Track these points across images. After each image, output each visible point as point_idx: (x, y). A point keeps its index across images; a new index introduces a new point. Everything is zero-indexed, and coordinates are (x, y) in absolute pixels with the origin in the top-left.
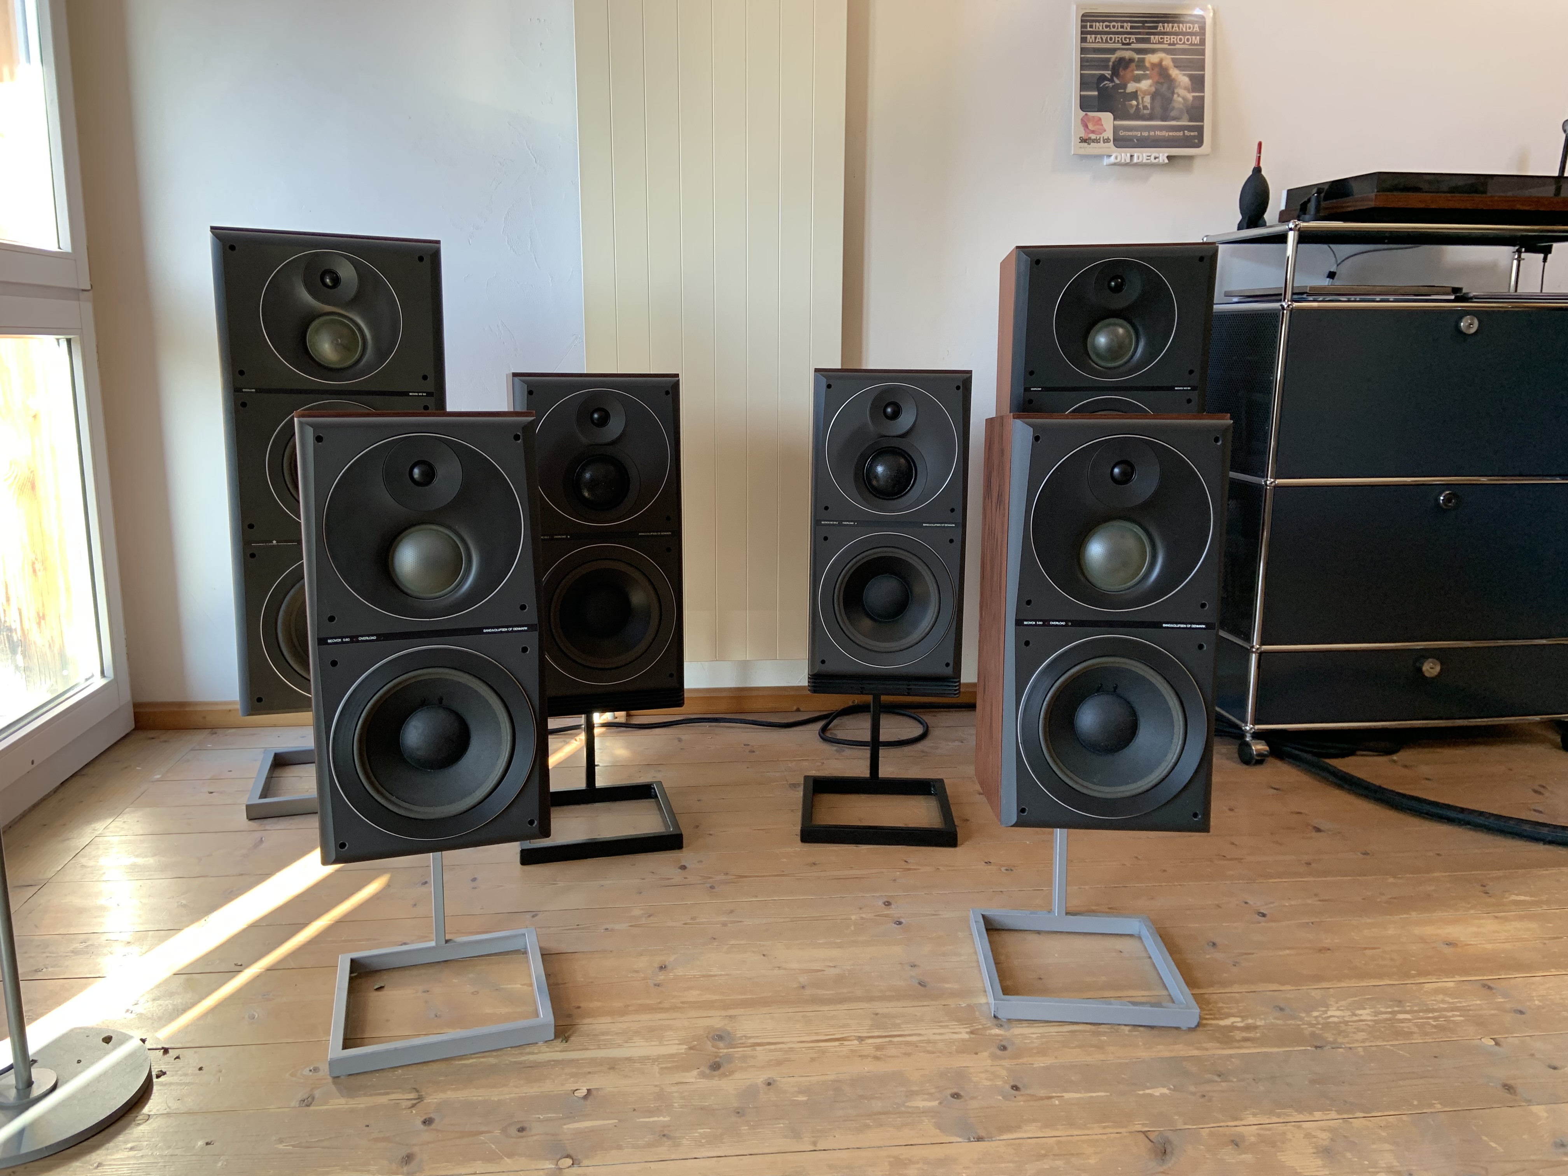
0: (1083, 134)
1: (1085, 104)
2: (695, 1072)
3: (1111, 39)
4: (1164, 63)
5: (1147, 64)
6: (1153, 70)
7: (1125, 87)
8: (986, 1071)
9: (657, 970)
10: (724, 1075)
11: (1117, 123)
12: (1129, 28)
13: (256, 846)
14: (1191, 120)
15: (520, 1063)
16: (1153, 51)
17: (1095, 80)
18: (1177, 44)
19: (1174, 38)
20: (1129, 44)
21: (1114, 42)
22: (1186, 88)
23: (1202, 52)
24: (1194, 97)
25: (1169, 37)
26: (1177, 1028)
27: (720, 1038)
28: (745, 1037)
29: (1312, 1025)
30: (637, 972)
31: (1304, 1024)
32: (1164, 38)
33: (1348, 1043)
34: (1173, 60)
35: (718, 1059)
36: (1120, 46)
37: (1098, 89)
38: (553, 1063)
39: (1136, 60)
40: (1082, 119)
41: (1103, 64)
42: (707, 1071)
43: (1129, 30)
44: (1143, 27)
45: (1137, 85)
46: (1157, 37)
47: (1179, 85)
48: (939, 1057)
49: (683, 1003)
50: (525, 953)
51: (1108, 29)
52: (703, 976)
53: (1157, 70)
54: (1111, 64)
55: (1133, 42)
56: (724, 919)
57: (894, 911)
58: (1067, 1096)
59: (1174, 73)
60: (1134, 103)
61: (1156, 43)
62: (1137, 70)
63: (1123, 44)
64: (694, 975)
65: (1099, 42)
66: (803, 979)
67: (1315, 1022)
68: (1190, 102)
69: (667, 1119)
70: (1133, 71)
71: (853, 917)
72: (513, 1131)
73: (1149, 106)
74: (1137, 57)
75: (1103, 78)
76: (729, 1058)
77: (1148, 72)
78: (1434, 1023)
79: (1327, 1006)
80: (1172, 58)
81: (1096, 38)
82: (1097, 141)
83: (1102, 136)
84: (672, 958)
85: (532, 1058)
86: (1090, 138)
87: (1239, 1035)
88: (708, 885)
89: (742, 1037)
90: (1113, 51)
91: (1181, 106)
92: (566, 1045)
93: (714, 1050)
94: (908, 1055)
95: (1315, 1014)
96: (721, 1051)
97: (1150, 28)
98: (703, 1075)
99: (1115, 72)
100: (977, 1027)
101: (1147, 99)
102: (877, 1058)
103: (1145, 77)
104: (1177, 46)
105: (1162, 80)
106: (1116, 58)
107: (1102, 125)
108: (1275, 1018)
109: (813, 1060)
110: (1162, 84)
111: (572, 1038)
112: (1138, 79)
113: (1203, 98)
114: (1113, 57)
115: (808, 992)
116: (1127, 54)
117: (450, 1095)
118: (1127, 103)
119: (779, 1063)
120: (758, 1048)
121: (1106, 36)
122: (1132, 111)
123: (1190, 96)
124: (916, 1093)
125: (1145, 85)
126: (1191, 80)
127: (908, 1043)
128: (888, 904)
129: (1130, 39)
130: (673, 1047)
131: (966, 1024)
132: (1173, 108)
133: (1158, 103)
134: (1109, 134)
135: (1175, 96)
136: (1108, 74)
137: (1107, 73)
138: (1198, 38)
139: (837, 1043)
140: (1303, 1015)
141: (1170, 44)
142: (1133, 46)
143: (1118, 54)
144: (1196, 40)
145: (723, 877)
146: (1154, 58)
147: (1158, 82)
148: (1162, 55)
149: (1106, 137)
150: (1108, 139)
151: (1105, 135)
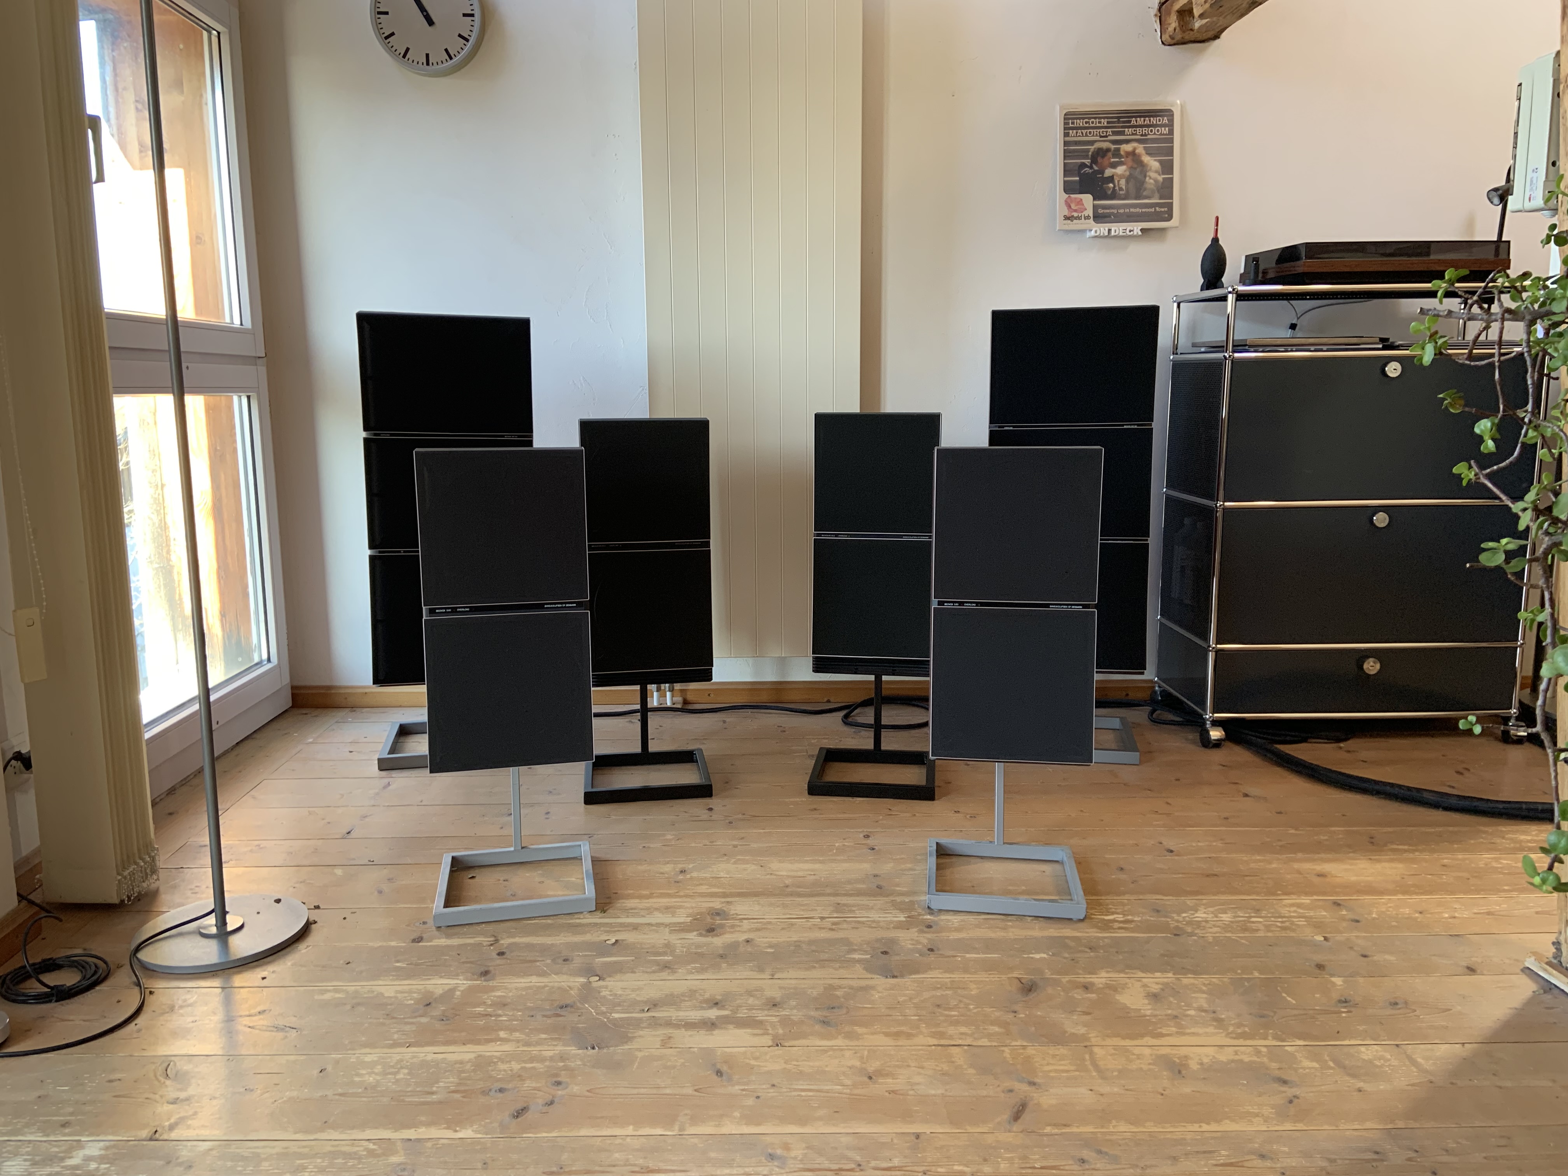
0: (1066, 213)
1: (1068, 188)
2: (695, 933)
3: (1090, 133)
4: (1137, 151)
5: (1122, 153)
6: (1127, 157)
7: (1103, 172)
8: (912, 940)
9: (678, 873)
10: (717, 936)
11: (1096, 202)
12: (1106, 123)
13: (385, 787)
14: (1160, 199)
15: (569, 924)
16: (1127, 142)
17: (1077, 168)
18: (1149, 134)
19: (1145, 130)
20: (1106, 136)
21: (1093, 136)
22: (1156, 172)
23: (1171, 141)
24: (1164, 179)
25: (1141, 129)
26: (1070, 919)
27: (718, 914)
28: (736, 914)
29: (1178, 921)
30: (663, 873)
31: (1172, 921)
32: (1136, 130)
33: (1202, 934)
34: (1145, 148)
35: (713, 926)
36: (1098, 138)
37: (1080, 175)
38: (592, 924)
39: (1113, 149)
40: (1066, 201)
41: (1084, 154)
42: (704, 933)
43: (1106, 124)
44: (1119, 122)
45: (1113, 170)
46: (1130, 129)
47: (1150, 170)
48: (878, 930)
49: (694, 893)
50: (581, 859)
51: (1087, 125)
52: (713, 878)
53: (1131, 157)
54: (1090, 153)
56: (735, 842)
57: (870, 842)
58: (968, 956)
59: (1146, 159)
60: (1111, 185)
62: (1114, 158)
64: (706, 877)
65: (1079, 136)
66: (788, 881)
67: (1181, 920)
68: (1160, 184)
69: (670, 958)
70: (1110, 159)
71: (837, 845)
72: (560, 961)
73: (1124, 187)
74: (1113, 147)
75: (1083, 165)
76: (722, 926)
77: (1123, 160)
78: (1280, 925)
79: (1196, 911)
81: (1077, 133)
82: (1079, 218)
83: (1083, 214)
84: (691, 866)
85: (578, 921)
86: (1073, 216)
87: (1116, 925)
88: (727, 821)
89: (734, 914)
90: (1092, 143)
91: (1152, 186)
92: (603, 914)
93: (711, 921)
94: (856, 928)
95: (1184, 915)
96: (717, 921)
97: (1124, 122)
98: (701, 935)
99: (1094, 160)
100: (912, 914)
101: (1123, 182)
102: (832, 930)
103: (1121, 163)
104: (1149, 137)
105: (1135, 166)
106: (1095, 148)
107: (1083, 205)
108: (1150, 916)
109: (783, 929)
110: (1135, 169)
111: (608, 911)
112: (1114, 166)
113: (1172, 179)
114: (1092, 148)
115: (789, 890)
116: (1105, 145)
117: (517, 940)
118: (1105, 186)
119: (758, 930)
120: (744, 921)
121: (1086, 131)
122: (1109, 192)
123: (1160, 178)
124: (855, 950)
125: (1121, 170)
126: (1161, 164)
127: (859, 922)
128: (867, 837)
129: (1107, 132)
130: (682, 917)
131: (905, 912)
132: (1145, 189)
133: (1131, 185)
134: (1090, 212)
135: (1147, 178)
136: (1089, 162)
137: (1087, 162)
138: (1167, 129)
139: (804, 920)
140: (1174, 915)
141: (1142, 135)
142: (1110, 138)
143: (1097, 145)
144: (1165, 130)
145: (740, 816)
146: (1128, 147)
147: (1131, 168)
148: (1135, 144)
149: (1086, 215)
150: (1089, 216)
151: (1086, 213)
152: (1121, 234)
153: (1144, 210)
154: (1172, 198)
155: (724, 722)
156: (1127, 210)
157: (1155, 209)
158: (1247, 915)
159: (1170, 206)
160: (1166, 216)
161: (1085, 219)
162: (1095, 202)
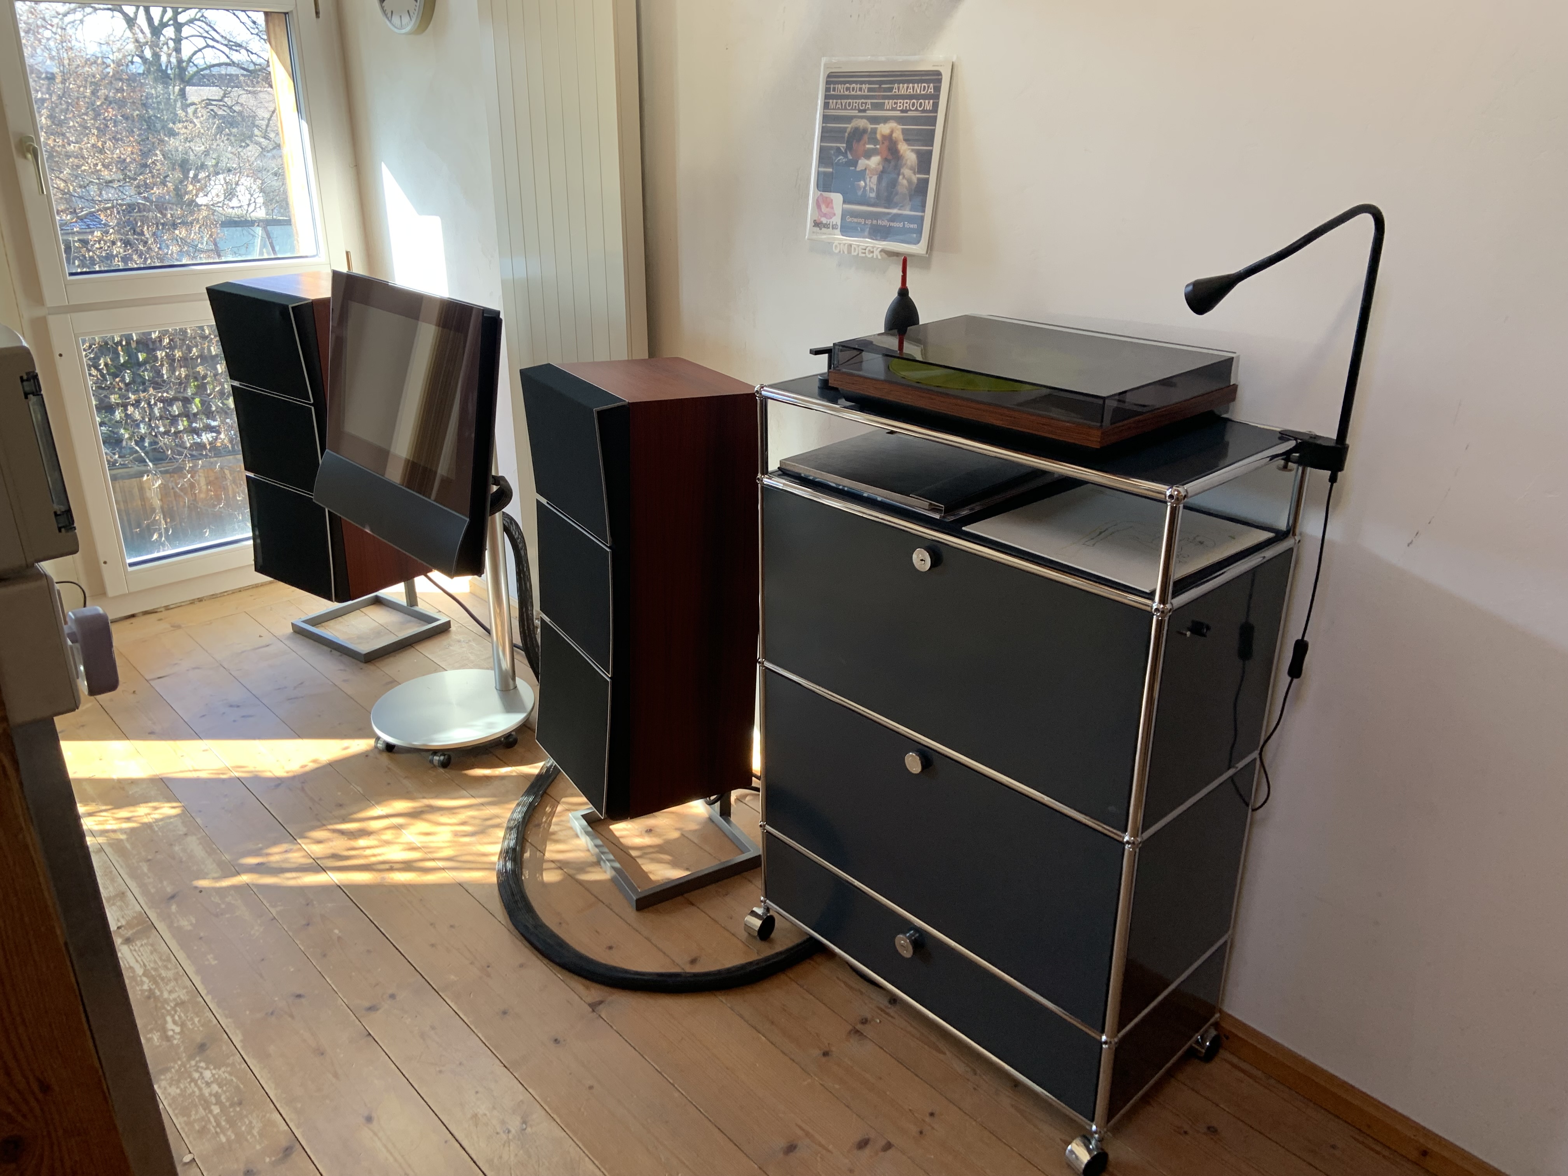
0: (815, 217)
3: (850, 104)
4: (894, 135)
5: (879, 137)
6: (883, 143)
7: (856, 163)
12: (866, 91)
14: (912, 209)
16: (886, 120)
18: (910, 110)
19: (907, 103)
21: (852, 109)
22: (911, 168)
23: (936, 121)
25: (902, 101)
32: (897, 103)
34: (904, 131)
39: (869, 130)
40: (817, 200)
43: (866, 93)
44: (880, 89)
45: (867, 162)
46: (891, 101)
47: (906, 164)
51: (847, 93)
53: (887, 143)
54: (846, 134)
55: (868, 109)
59: (903, 147)
60: (862, 183)
61: (889, 110)
62: (869, 143)
63: (860, 111)
65: (838, 109)
68: (914, 187)
70: (864, 145)
73: (874, 188)
74: (870, 126)
77: (878, 146)
80: (903, 129)
81: (836, 104)
82: (825, 226)
83: (831, 220)
86: (821, 223)
90: (849, 119)
91: (905, 190)
97: (886, 90)
99: (847, 146)
101: (876, 180)
103: (876, 152)
104: (910, 114)
105: (890, 157)
106: (852, 128)
107: (833, 208)
110: (890, 161)
112: (868, 155)
113: (928, 181)
114: (849, 126)
116: (862, 123)
121: (845, 101)
122: (860, 193)
123: (915, 178)
125: (874, 162)
126: (918, 157)
129: (866, 103)
132: (896, 193)
133: (883, 185)
134: (837, 220)
135: (901, 177)
136: (843, 147)
138: (931, 102)
141: (902, 111)
142: (870, 113)
143: (855, 123)
144: (928, 105)
146: (884, 129)
147: (886, 160)
148: (893, 124)
149: (834, 223)
150: (836, 225)
151: (834, 220)
152: (860, 253)
156: (875, 222)
157: (904, 224)
160: (915, 235)
161: (833, 228)
162: (844, 206)
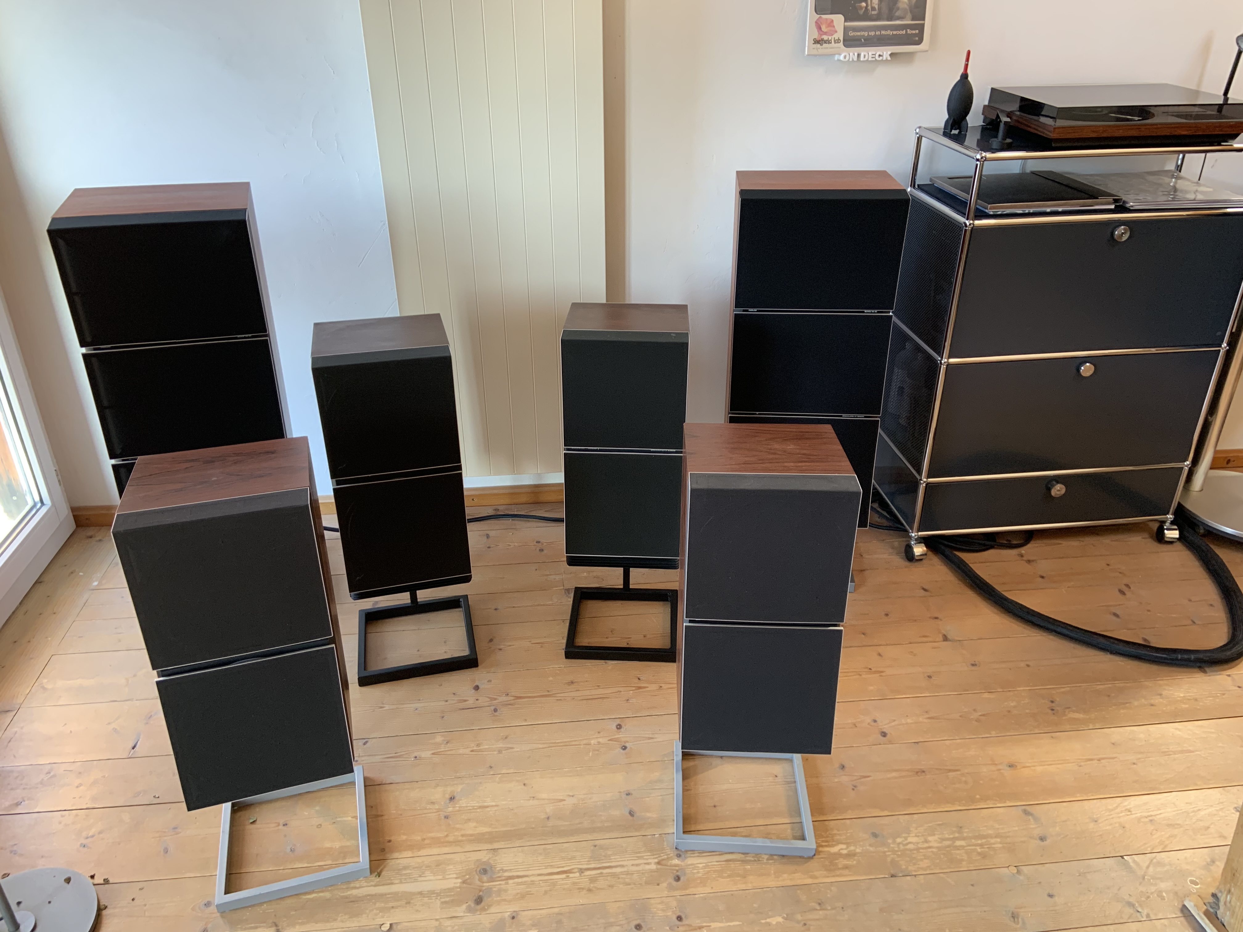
0: (816, 36)
2: (464, 907)
8: (662, 903)
9: (448, 801)
10: (484, 909)
14: (912, 20)
15: (346, 897)
26: (800, 858)
27: (485, 871)
28: (502, 870)
29: (894, 852)
30: (433, 803)
31: (889, 851)
33: (915, 871)
35: (481, 893)
38: (368, 897)
40: (816, 22)
42: (473, 905)
48: (632, 888)
49: (463, 836)
52: (480, 807)
56: (500, 745)
57: (622, 735)
58: (714, 925)
60: (864, 4)
64: (473, 807)
66: (549, 809)
67: (896, 849)
71: (593, 742)
73: (877, 7)
76: (489, 892)
78: (979, 850)
79: (909, 832)
82: (829, 42)
83: (833, 37)
84: (459, 788)
85: (354, 892)
86: (823, 40)
87: (842, 862)
88: (493, 708)
89: (501, 870)
91: (906, 6)
92: (378, 879)
93: (480, 884)
94: (611, 886)
95: (899, 840)
96: (485, 884)
98: (470, 910)
100: (663, 857)
101: (876, 2)
102: (590, 890)
107: (834, 27)
108: (870, 845)
109: (546, 892)
111: (383, 873)
115: (550, 824)
118: (857, 5)
119: (523, 896)
120: (511, 881)
122: (861, 12)
127: (614, 875)
128: (619, 727)
130: (453, 882)
131: (656, 855)
132: (898, 9)
133: (885, 3)
134: (840, 35)
139: (564, 876)
140: (890, 841)
145: (504, 698)
149: (836, 38)
150: (839, 39)
151: (836, 36)
152: (870, 59)
153: (895, 33)
154: (924, 19)
155: (488, 536)
156: (878, 33)
157: (906, 31)
158: (951, 836)
159: (921, 28)
160: (917, 38)
161: (835, 42)
162: (846, 24)
